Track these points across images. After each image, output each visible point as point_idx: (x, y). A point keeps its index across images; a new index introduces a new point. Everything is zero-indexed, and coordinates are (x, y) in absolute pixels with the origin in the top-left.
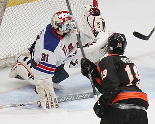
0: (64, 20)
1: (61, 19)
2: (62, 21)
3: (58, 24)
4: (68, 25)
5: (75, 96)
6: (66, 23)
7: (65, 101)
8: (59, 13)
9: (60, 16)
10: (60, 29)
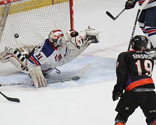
0: (58, 37)
1: (56, 36)
2: (56, 38)
3: (53, 40)
4: (61, 40)
5: (61, 79)
6: (60, 39)
7: (53, 82)
8: (54, 31)
9: (55, 34)
10: (55, 43)
